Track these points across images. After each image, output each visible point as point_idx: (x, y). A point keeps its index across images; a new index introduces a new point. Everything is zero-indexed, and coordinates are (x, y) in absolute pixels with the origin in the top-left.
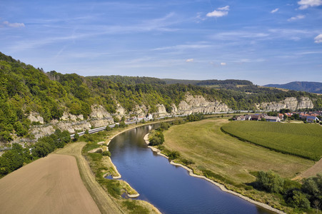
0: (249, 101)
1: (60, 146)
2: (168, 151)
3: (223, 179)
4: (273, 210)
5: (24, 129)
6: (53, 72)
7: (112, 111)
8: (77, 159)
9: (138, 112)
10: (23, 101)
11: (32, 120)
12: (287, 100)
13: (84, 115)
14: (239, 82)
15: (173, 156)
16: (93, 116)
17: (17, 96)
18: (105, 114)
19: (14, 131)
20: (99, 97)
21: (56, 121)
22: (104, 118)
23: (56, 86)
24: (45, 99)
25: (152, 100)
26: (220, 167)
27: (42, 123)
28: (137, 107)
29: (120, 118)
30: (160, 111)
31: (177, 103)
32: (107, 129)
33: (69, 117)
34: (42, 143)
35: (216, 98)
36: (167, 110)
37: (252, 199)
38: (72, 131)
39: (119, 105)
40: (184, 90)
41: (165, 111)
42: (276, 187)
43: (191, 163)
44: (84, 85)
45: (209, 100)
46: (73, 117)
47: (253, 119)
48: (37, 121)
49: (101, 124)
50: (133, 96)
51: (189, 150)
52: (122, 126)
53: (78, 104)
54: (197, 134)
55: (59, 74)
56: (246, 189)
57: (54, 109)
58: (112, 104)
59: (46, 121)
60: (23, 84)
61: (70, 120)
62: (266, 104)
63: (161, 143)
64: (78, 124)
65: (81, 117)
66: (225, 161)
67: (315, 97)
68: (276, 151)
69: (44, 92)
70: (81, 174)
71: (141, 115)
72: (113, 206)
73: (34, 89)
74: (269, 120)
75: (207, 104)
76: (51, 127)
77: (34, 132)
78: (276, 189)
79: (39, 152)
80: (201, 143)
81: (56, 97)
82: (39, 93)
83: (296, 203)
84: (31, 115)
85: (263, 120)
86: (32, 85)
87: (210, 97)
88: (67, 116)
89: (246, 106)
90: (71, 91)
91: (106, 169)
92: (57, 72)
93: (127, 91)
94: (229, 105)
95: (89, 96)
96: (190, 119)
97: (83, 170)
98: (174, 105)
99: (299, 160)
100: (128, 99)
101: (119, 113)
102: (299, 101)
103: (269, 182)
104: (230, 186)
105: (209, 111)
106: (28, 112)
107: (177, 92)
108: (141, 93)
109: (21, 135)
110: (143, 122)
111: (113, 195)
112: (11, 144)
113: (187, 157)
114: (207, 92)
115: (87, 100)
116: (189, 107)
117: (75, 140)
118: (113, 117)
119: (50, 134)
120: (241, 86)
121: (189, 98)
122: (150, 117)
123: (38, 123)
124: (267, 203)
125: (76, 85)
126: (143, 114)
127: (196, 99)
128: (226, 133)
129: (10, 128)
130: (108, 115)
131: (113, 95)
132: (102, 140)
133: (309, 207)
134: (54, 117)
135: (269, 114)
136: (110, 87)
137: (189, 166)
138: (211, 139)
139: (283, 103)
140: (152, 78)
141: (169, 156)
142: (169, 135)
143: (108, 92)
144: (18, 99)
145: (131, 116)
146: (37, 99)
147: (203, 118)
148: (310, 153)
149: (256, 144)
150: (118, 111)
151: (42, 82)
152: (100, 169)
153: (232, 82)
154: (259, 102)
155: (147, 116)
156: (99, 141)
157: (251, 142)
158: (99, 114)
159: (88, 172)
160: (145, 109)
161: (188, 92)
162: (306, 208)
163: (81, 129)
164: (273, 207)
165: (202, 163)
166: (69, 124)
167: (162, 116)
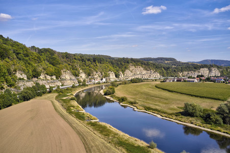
0: (175, 71)
1: (39, 95)
2: (118, 98)
3: (159, 111)
4: (196, 127)
5: (12, 82)
6: (33, 47)
7: (76, 75)
8: (52, 102)
9: (95, 77)
10: (11, 62)
11: (18, 77)
12: (202, 70)
13: (56, 76)
14: (167, 59)
15: (122, 100)
16: (63, 77)
17: (7, 59)
18: (71, 77)
19: (5, 83)
20: (67, 65)
21: (36, 79)
22: (71, 79)
23: (36, 55)
24: (27, 63)
25: (105, 68)
26: (156, 105)
27: (26, 79)
28: (95, 73)
29: (82, 80)
30: (111, 77)
31: (123, 72)
32: (73, 87)
33: (46, 77)
34: (26, 91)
35: (151, 68)
36: (116, 76)
37: (180, 121)
38: (47, 86)
39: (81, 71)
40: (128, 63)
41: (114, 77)
42: (198, 113)
43: (135, 103)
44: (56, 56)
45: (146, 70)
46: (49, 77)
47: (178, 81)
48: (22, 77)
49: (69, 84)
50: (92, 66)
51: (133, 97)
52: (84, 85)
53: (52, 69)
54: (138, 89)
55: (38, 48)
56: (176, 116)
57: (34, 70)
58: (77, 70)
59: (28, 78)
60: (11, 52)
61: (46, 79)
62: (187, 73)
63: (113, 93)
64: (52, 82)
65: (54, 77)
66: (160, 102)
67: (221, 68)
68: (196, 96)
69: (27, 58)
70: (56, 109)
71: (97, 78)
72: (80, 124)
73: (19, 56)
74: (189, 81)
75: (144, 72)
76: (33, 82)
77: (20, 85)
78: (198, 115)
79: (24, 97)
80: (142, 93)
81: (35, 63)
82: (23, 59)
83: (213, 122)
84: (17, 73)
85: (185, 81)
86: (18, 54)
87: (147, 67)
88: (44, 76)
89: (172, 74)
90: (47, 59)
91: (73, 107)
92: (36, 47)
93: (87, 62)
94: (160, 73)
95: (60, 63)
96: (133, 81)
97: (57, 107)
98: (121, 72)
99: (213, 101)
100: (88, 67)
101: (81, 77)
102: (210, 71)
103: (193, 110)
104: (164, 115)
105: (146, 77)
106: (15, 71)
107: (123, 64)
108: (97, 64)
109: (11, 86)
110: (99, 83)
111: (80, 119)
112: (3, 91)
113: (132, 100)
114: (145, 64)
115: (58, 66)
116: (131, 74)
117: (50, 92)
118: (77, 79)
119: (31, 86)
120: (169, 62)
121: (132, 68)
122: (104, 80)
123: (23, 79)
124: (192, 123)
125: (50, 55)
126: (99, 78)
127: (136, 69)
128: (159, 88)
129: (2, 80)
130: (73, 78)
131: (77, 64)
132: (69, 93)
133: (222, 124)
134: (34, 76)
135: (189, 78)
136: (75, 59)
137: (134, 105)
138: (148, 91)
139: (199, 72)
140: (104, 56)
141: (119, 100)
142: (118, 89)
143: (74, 62)
144: (8, 61)
145: (90, 79)
146: (22, 63)
147: (142, 82)
148: (220, 97)
149: (181, 93)
150: (80, 75)
151: (25, 52)
152: (69, 107)
153: (162, 59)
154: (182, 71)
155: (102, 79)
156: (68, 93)
157: (177, 92)
158: (67, 76)
159: (61, 108)
160: (100, 75)
161: (131, 64)
162: (220, 124)
163: (54, 86)
164: (196, 125)
165: (143, 103)
166: (45, 82)
167: (112, 80)
